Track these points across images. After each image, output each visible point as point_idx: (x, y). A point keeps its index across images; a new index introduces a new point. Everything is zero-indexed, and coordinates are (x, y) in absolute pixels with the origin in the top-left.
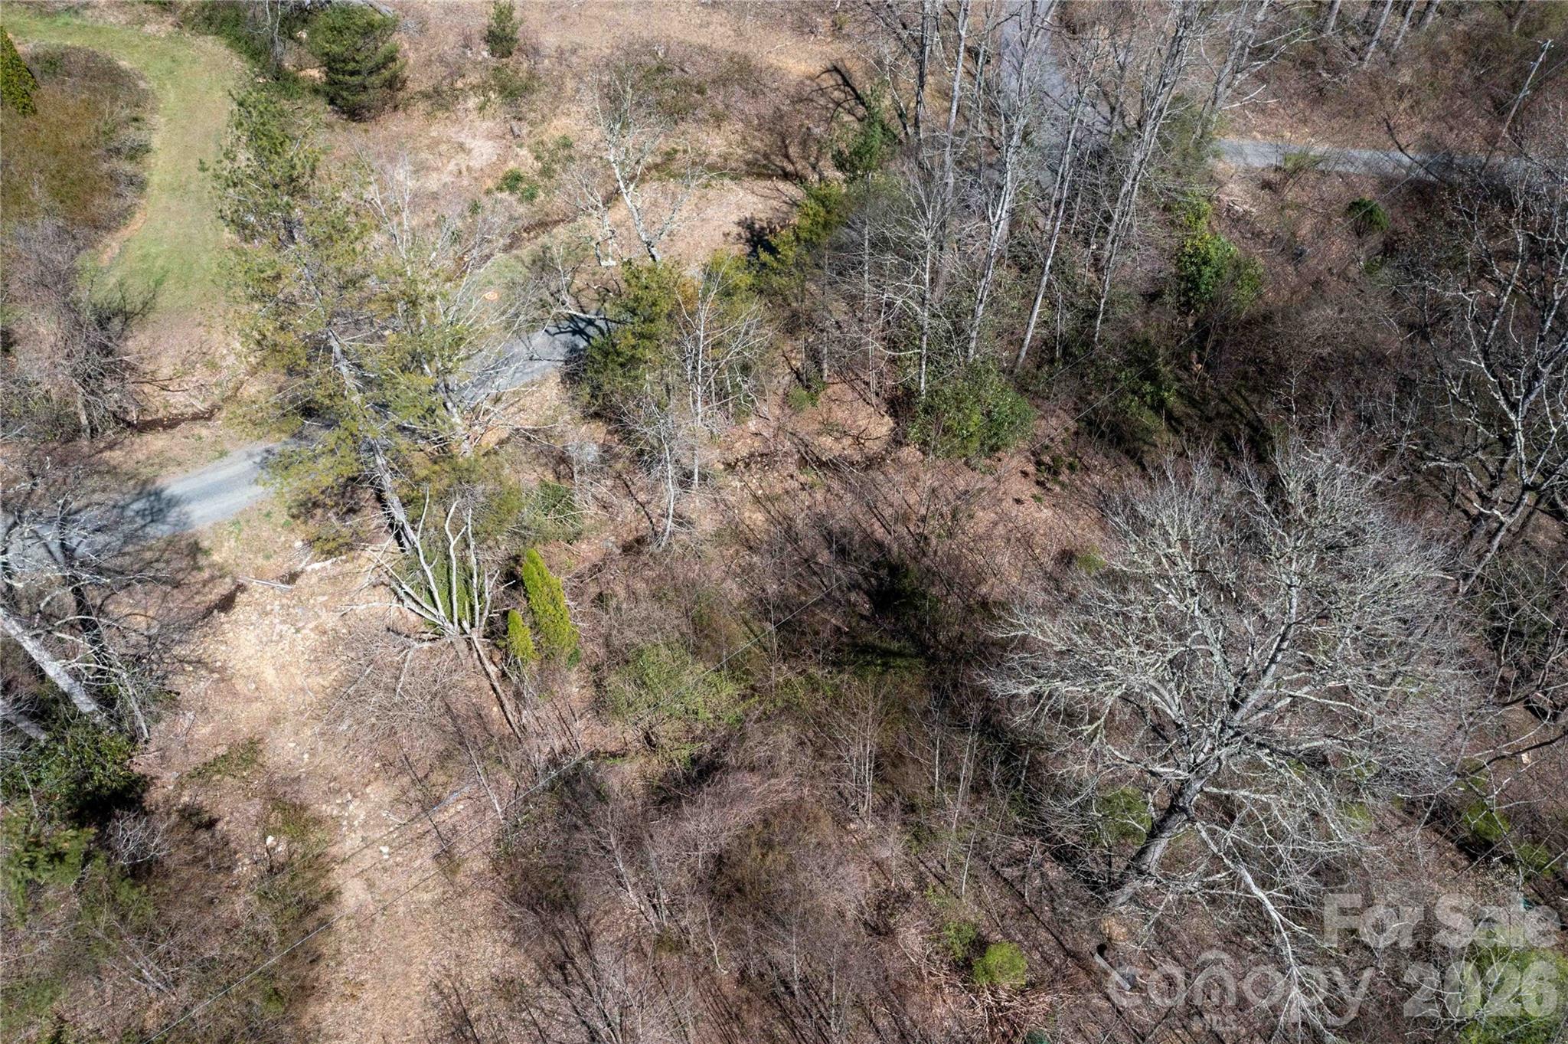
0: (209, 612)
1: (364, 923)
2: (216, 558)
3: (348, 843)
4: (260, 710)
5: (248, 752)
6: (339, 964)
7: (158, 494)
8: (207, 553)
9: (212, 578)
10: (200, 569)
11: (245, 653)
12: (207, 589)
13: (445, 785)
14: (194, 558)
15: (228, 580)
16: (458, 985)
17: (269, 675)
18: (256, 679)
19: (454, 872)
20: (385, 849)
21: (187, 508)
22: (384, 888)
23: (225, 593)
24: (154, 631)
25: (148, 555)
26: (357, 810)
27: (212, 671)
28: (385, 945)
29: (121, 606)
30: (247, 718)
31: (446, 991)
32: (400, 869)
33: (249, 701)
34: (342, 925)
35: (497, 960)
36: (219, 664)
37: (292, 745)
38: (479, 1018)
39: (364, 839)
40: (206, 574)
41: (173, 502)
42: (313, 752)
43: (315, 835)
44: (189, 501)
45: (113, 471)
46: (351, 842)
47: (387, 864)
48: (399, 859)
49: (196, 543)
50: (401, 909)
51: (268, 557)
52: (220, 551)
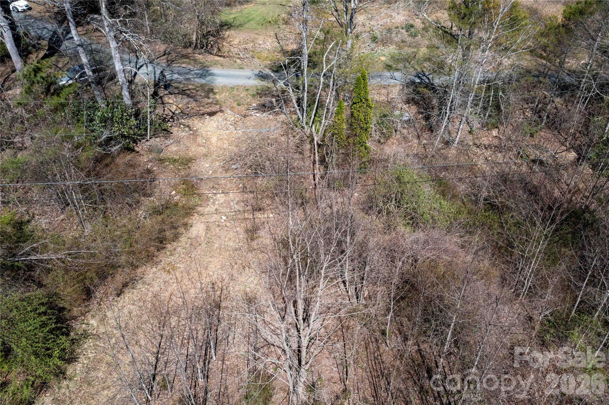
0: (203, 114)
1: (194, 243)
2: (217, 96)
3: (208, 209)
4: (202, 150)
5: (187, 162)
6: (171, 255)
7: (207, 71)
8: (215, 94)
9: (212, 103)
10: (209, 98)
11: (208, 129)
12: (207, 106)
13: (268, 205)
14: (208, 94)
15: (218, 106)
16: (225, 287)
17: (214, 140)
18: (208, 139)
19: (252, 240)
20: (224, 218)
21: (216, 78)
22: (214, 233)
23: (214, 111)
24: (177, 112)
25: (190, 87)
26: (221, 198)
27: (191, 130)
28: (199, 257)
29: (169, 99)
30: (194, 150)
31: (216, 288)
32: (226, 228)
33: (199, 145)
34: (183, 239)
35: (252, 285)
36: (195, 129)
37: (207, 165)
38: (226, 308)
39: (216, 210)
40: (210, 101)
41: (212, 74)
42: (215, 172)
43: (195, 200)
44: (218, 76)
45: (195, 60)
46: (210, 208)
47: (221, 224)
48: (228, 224)
49: (212, 89)
50: (216, 245)
51: (239, 105)
52: (220, 95)
